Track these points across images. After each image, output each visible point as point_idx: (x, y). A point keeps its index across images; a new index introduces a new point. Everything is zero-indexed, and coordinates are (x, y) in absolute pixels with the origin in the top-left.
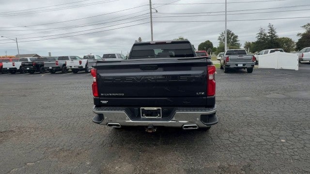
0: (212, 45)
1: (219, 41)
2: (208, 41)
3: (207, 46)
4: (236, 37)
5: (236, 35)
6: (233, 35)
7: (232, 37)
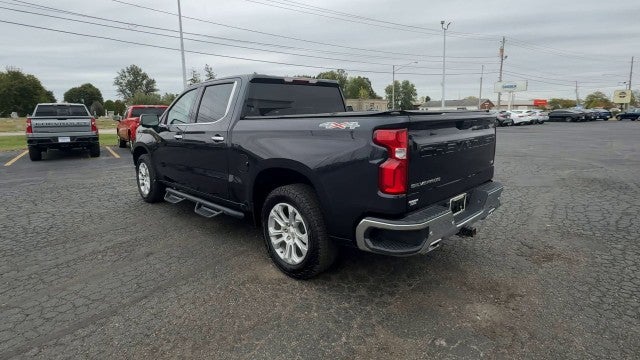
0: (100, 95)
1: (117, 87)
2: (90, 86)
3: (86, 97)
4: (153, 82)
5: (151, 77)
6: (145, 77)
7: (144, 82)
